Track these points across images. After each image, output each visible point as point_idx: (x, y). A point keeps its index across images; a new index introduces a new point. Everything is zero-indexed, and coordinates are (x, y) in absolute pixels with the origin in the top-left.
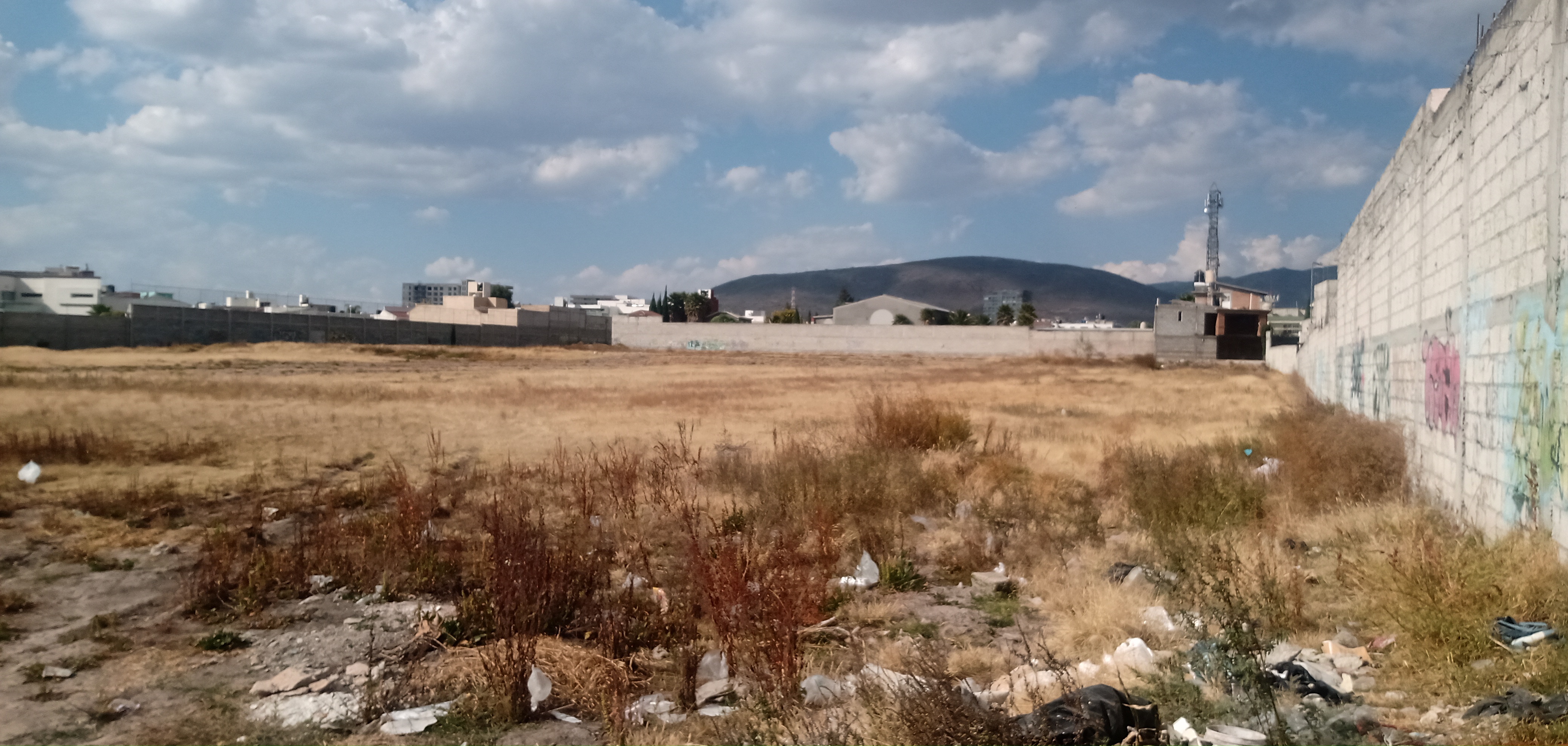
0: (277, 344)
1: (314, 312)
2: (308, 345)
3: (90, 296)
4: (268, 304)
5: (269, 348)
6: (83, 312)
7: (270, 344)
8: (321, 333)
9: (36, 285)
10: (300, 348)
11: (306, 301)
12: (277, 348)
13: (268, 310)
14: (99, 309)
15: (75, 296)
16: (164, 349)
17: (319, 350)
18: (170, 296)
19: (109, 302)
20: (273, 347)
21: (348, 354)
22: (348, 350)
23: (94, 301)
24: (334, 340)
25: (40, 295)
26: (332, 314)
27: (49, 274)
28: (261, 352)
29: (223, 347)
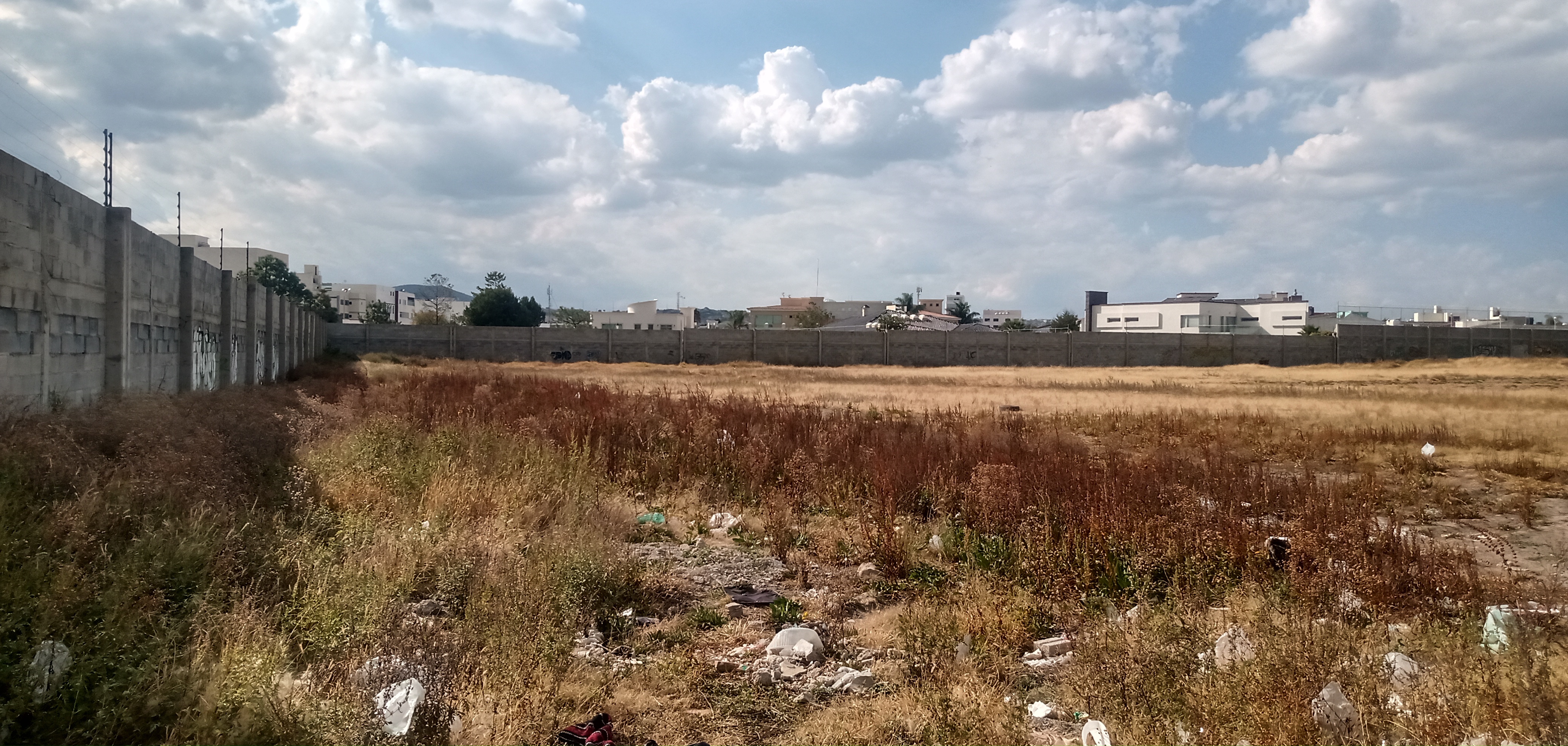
0: (1480, 359)
1: (1510, 326)
2: (1515, 360)
3: (1300, 318)
4: (1457, 319)
5: (1472, 363)
6: (1295, 332)
7: (1473, 359)
8: (1522, 348)
9: (1253, 310)
10: (1505, 363)
11: (1497, 314)
12: (1480, 364)
13: (1459, 325)
14: (1309, 329)
15: (1285, 318)
16: (1369, 365)
17: (1526, 365)
18: (1365, 315)
19: (1315, 323)
20: (1477, 362)
21: (1558, 368)
22: (1558, 365)
23: (1303, 322)
24: (1539, 355)
25: (1257, 319)
26: (1530, 327)
27: (1262, 300)
28: (1465, 367)
29: (1425, 363)
